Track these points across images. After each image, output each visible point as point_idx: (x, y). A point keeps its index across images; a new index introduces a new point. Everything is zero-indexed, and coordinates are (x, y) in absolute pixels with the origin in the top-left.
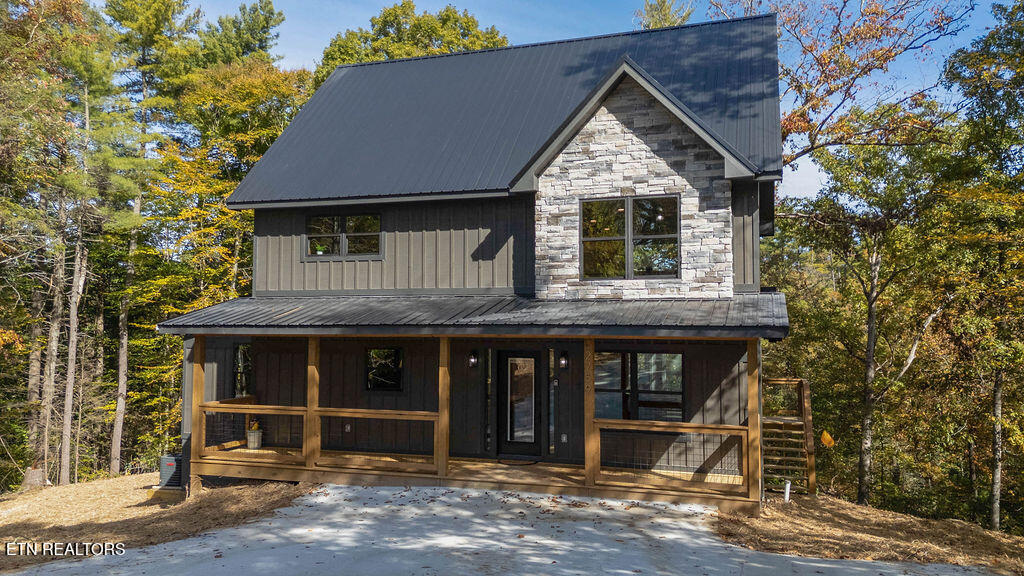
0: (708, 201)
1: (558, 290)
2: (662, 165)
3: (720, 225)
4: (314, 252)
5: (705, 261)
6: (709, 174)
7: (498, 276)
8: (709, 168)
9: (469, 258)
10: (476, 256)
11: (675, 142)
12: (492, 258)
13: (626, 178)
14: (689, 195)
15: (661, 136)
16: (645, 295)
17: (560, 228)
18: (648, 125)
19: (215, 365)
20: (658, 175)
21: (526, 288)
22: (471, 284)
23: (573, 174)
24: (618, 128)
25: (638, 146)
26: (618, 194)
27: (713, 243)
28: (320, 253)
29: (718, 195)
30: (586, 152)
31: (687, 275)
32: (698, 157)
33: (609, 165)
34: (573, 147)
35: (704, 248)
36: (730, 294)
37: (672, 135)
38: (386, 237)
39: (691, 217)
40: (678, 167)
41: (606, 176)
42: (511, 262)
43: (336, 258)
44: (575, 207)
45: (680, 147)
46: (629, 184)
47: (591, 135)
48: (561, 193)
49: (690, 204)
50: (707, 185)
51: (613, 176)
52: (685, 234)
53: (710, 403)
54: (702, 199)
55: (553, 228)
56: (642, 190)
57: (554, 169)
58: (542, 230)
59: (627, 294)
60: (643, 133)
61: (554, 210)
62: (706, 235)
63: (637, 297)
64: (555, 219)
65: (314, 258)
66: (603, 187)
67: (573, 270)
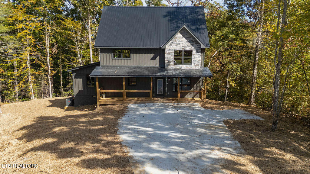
0: (197, 52)
1: (170, 67)
2: (189, 44)
3: (199, 56)
4: (114, 57)
5: (196, 62)
6: (198, 46)
7: (156, 63)
8: (198, 45)
9: (150, 60)
10: (151, 59)
11: (192, 40)
12: (155, 60)
13: (183, 46)
14: (194, 50)
15: (190, 39)
16: (185, 68)
17: (170, 55)
18: (187, 37)
19: (82, 79)
20: (189, 46)
21: (163, 66)
22: (150, 65)
23: (173, 45)
24: (181, 36)
25: (185, 41)
26: (181, 49)
27: (198, 59)
28: (116, 57)
29: (199, 50)
30: (175, 41)
31: (193, 64)
32: (196, 43)
33: (180, 44)
34: (173, 40)
35: (196, 60)
36: (200, 68)
37: (192, 39)
38: (132, 55)
39: (194, 54)
40: (192, 45)
41: (179, 46)
42: (159, 61)
43: (120, 59)
44: (173, 51)
45: (193, 41)
46: (183, 47)
47: (176, 38)
48: (170, 48)
49: (194, 52)
50: (197, 48)
51: (180, 46)
52: (193, 57)
53: (195, 86)
54: (196, 51)
55: (169, 55)
56: (186, 49)
57: (169, 44)
58: (166, 55)
59: (182, 68)
60: (186, 38)
61: (169, 52)
62: (197, 57)
63: (184, 68)
64: (169, 53)
65: (115, 59)
66: (179, 48)
67: (172, 63)
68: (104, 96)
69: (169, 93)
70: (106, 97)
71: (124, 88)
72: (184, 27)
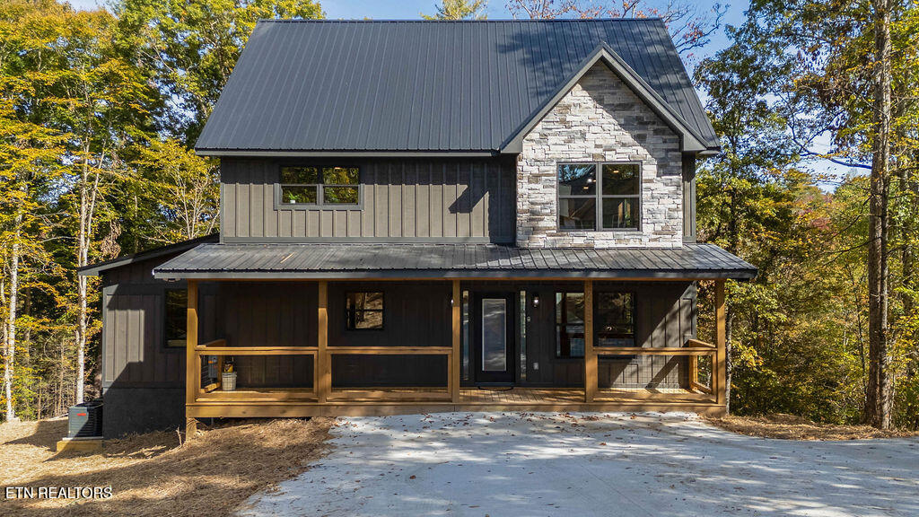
0: (664, 168)
1: (540, 240)
2: (627, 137)
3: (673, 189)
4: (286, 200)
5: (661, 217)
6: (665, 146)
7: (474, 228)
8: (665, 142)
9: (447, 211)
10: (455, 209)
11: (638, 118)
12: (469, 211)
13: (597, 146)
14: (649, 163)
15: (627, 113)
16: (612, 244)
17: (539, 186)
18: (617, 102)
19: (142, 312)
20: (624, 145)
21: (506, 232)
22: (450, 234)
23: (552, 140)
24: (591, 103)
25: (608, 120)
26: (589, 159)
27: (668, 203)
28: (294, 202)
29: (672, 164)
30: (563, 122)
31: (647, 228)
32: (656, 132)
33: (583, 136)
34: (551, 117)
35: (661, 207)
36: (680, 244)
37: (636, 112)
38: (366, 190)
39: (650, 181)
40: (640, 139)
41: (580, 143)
42: (487, 215)
43: (313, 206)
44: (553, 169)
45: (642, 123)
46: (600, 151)
47: (568, 107)
48: (541, 156)
49: (649, 171)
50: (663, 155)
51: (586, 144)
52: (645, 195)
53: (656, 333)
54: (659, 167)
55: (533, 186)
56: (611, 157)
57: (534, 135)
58: (523, 188)
59: (598, 244)
60: (612, 109)
61: (535, 170)
62: (662, 196)
63: (606, 246)
64: (535, 178)
65: (287, 207)
66: (578, 152)
67: (550, 222)
68: (229, 380)
69: (536, 366)
70: (239, 385)
71: (323, 333)
72: (602, 59)
